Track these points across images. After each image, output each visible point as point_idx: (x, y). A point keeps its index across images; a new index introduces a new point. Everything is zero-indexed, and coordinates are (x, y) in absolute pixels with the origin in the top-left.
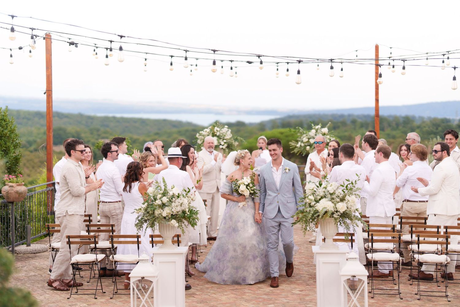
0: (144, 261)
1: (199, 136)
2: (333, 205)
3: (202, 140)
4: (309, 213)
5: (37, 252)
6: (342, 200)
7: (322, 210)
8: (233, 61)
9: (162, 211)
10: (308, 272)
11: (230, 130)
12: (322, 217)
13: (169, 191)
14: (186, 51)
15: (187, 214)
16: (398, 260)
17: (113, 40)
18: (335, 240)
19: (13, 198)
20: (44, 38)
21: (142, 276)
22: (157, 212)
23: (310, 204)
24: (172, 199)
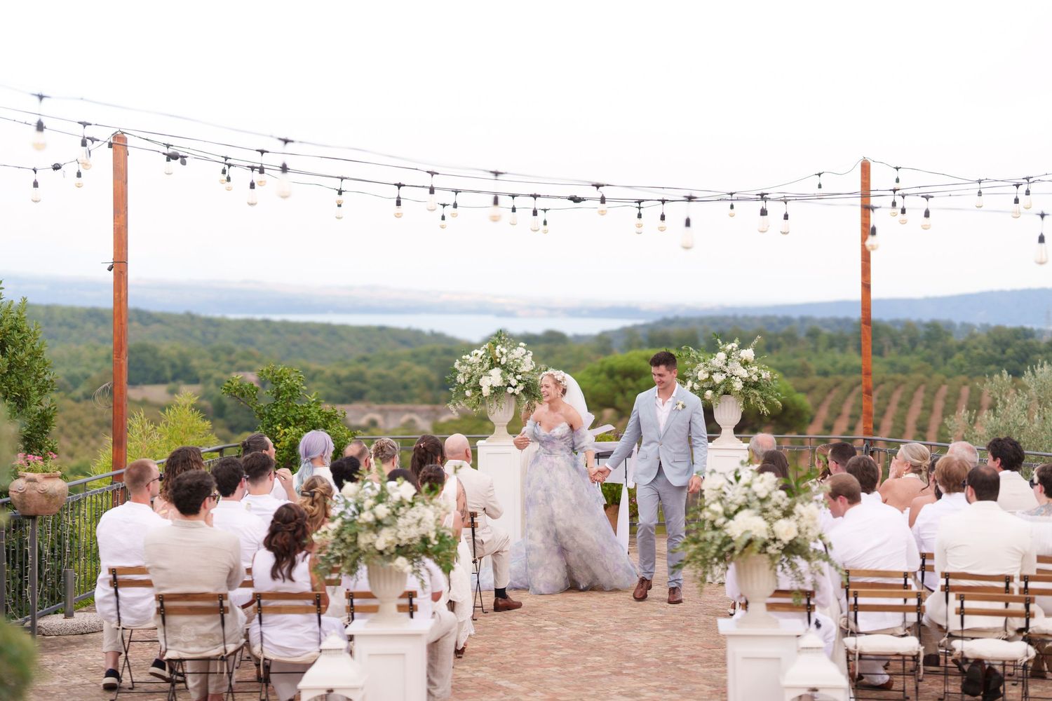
0: (332, 652)
1: (460, 365)
2: (764, 525)
3: (467, 375)
4: (711, 543)
5: (88, 631)
6: (787, 513)
7: (740, 538)
8: (539, 196)
9: (375, 536)
10: (708, 679)
11: (531, 354)
12: (742, 552)
13: (390, 491)
14: (432, 173)
15: (434, 545)
16: (915, 654)
17: (265, 149)
18: (771, 607)
19: (35, 507)
20: (110, 145)
21: (329, 685)
22: (364, 540)
23: (712, 522)
24: (398, 509)
